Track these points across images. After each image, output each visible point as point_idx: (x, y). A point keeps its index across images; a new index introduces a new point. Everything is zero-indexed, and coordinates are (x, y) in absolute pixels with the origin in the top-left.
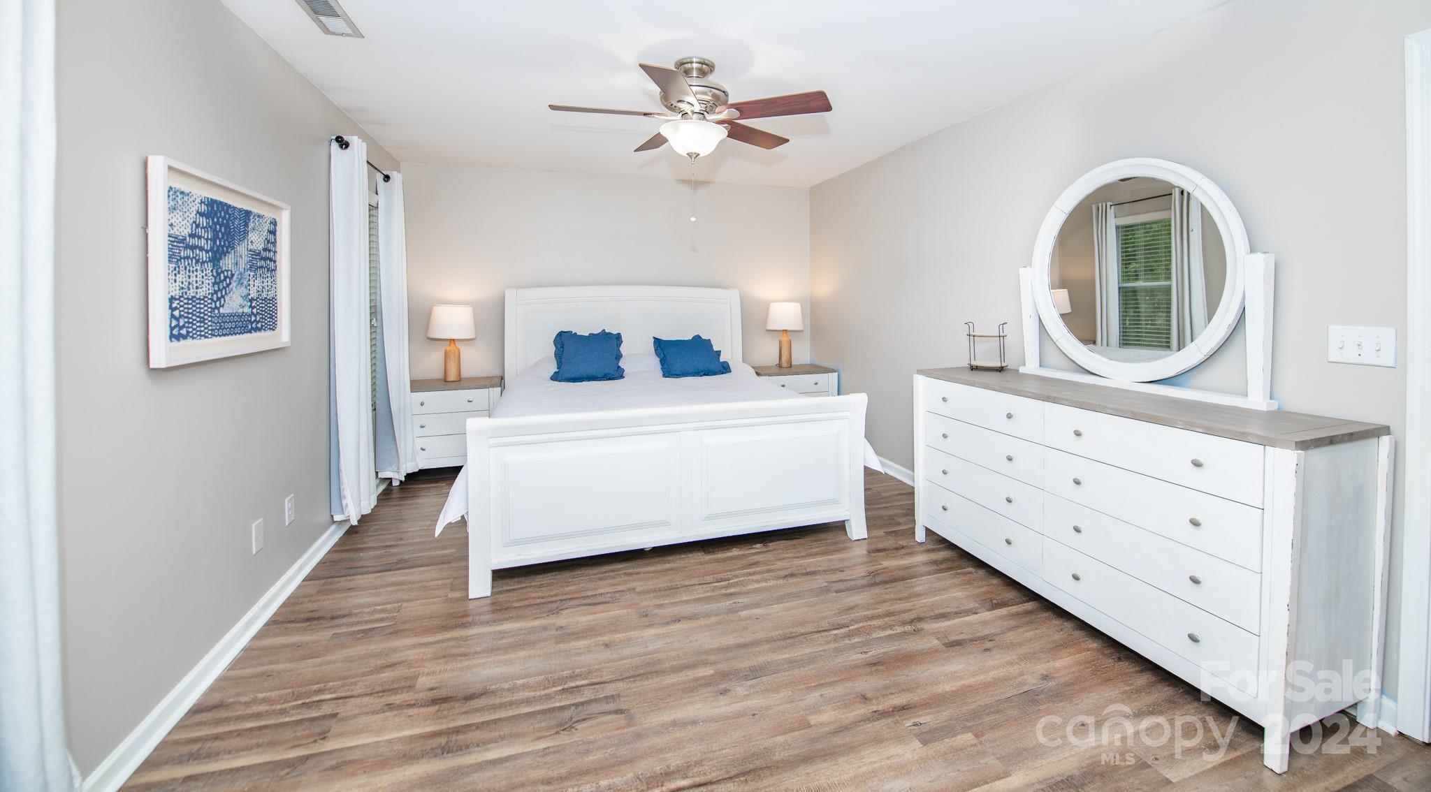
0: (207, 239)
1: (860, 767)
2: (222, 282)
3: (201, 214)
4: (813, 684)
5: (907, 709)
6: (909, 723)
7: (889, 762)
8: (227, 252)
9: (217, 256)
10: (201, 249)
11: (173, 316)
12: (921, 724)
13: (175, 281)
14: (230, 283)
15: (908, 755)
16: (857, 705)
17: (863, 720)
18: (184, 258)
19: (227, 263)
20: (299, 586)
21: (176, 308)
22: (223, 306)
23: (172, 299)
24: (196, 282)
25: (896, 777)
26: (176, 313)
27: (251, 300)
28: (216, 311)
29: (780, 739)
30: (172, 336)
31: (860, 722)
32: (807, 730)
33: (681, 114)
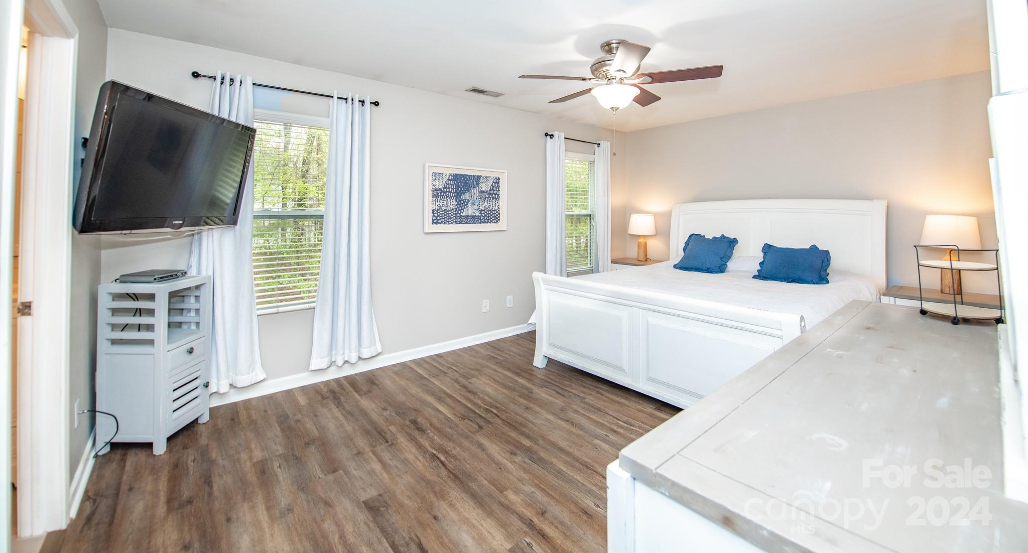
0: (453, 189)
1: (476, 520)
2: (462, 205)
3: (450, 180)
4: (542, 486)
5: (544, 538)
6: (528, 540)
7: (486, 533)
8: (465, 192)
9: (458, 195)
10: (450, 192)
11: (434, 216)
12: (531, 547)
13: (435, 204)
14: (467, 204)
15: (496, 542)
16: (533, 510)
17: (519, 515)
18: (440, 196)
19: (466, 196)
20: (511, 336)
21: (435, 213)
22: (462, 213)
23: (433, 210)
24: (447, 204)
25: (473, 538)
26: (436, 215)
27: (481, 211)
28: (458, 215)
29: (485, 482)
30: (433, 223)
31: (517, 514)
32: (497, 491)
33: (607, 79)
